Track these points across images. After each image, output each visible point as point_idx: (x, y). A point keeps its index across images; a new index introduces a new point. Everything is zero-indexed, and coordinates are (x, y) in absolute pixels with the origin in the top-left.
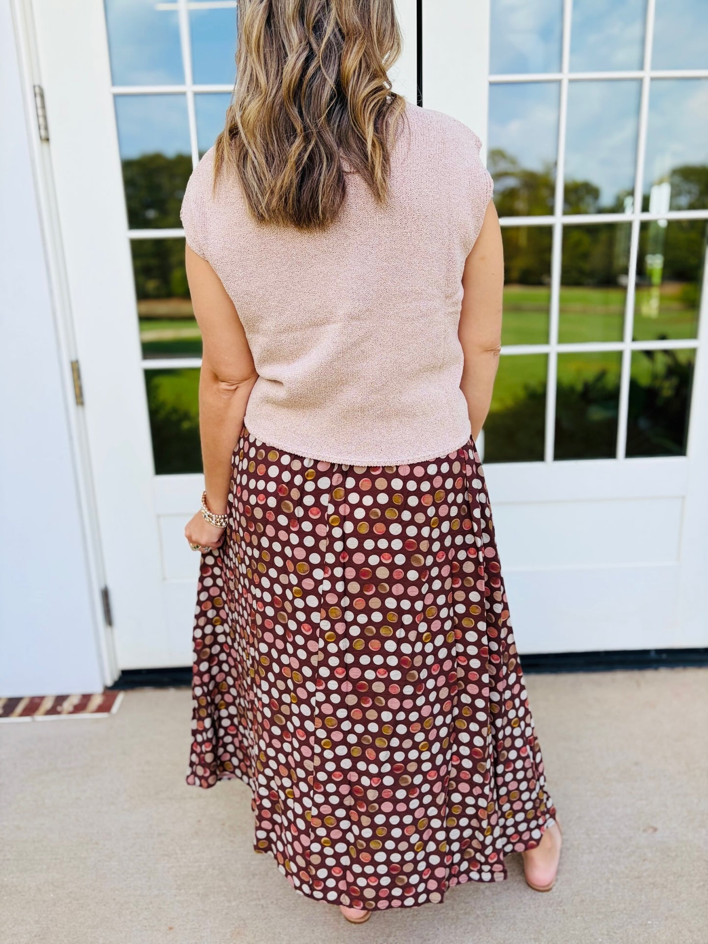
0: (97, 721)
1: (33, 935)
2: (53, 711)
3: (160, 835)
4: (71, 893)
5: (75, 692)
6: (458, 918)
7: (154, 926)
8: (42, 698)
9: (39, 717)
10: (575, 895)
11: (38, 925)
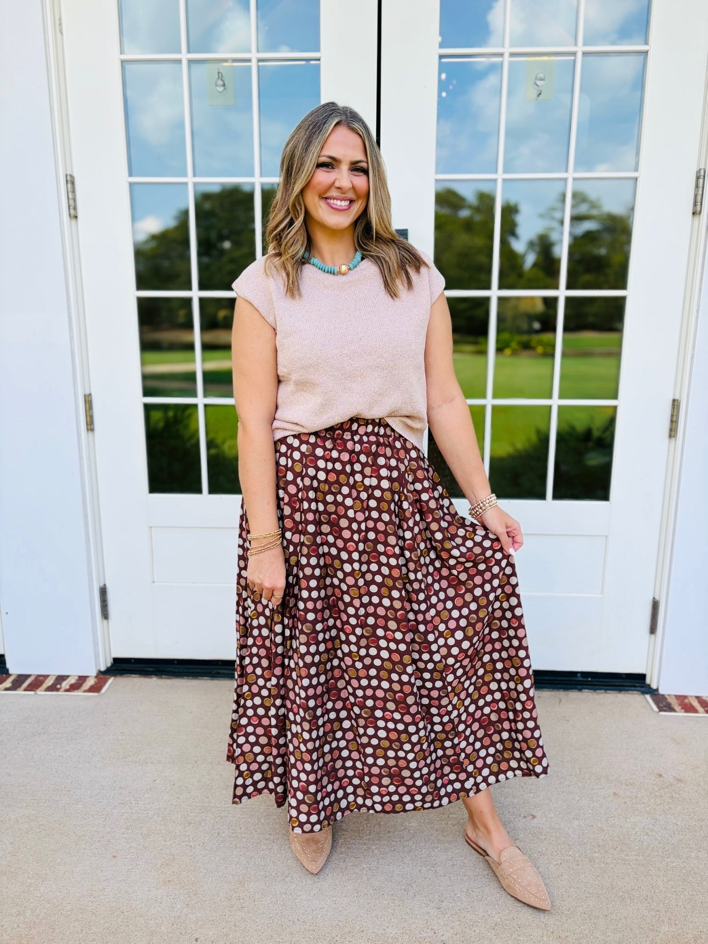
0: (88, 698)
1: (7, 852)
2: (53, 688)
3: (120, 788)
4: (42, 825)
5: (74, 673)
6: (346, 868)
7: (102, 854)
8: (46, 677)
9: (40, 692)
10: (449, 860)
11: (12, 846)
